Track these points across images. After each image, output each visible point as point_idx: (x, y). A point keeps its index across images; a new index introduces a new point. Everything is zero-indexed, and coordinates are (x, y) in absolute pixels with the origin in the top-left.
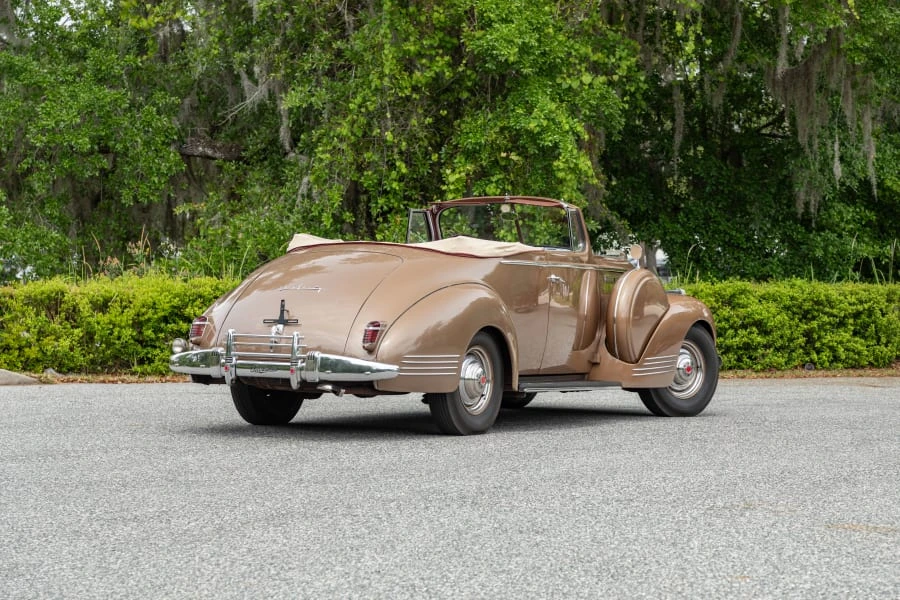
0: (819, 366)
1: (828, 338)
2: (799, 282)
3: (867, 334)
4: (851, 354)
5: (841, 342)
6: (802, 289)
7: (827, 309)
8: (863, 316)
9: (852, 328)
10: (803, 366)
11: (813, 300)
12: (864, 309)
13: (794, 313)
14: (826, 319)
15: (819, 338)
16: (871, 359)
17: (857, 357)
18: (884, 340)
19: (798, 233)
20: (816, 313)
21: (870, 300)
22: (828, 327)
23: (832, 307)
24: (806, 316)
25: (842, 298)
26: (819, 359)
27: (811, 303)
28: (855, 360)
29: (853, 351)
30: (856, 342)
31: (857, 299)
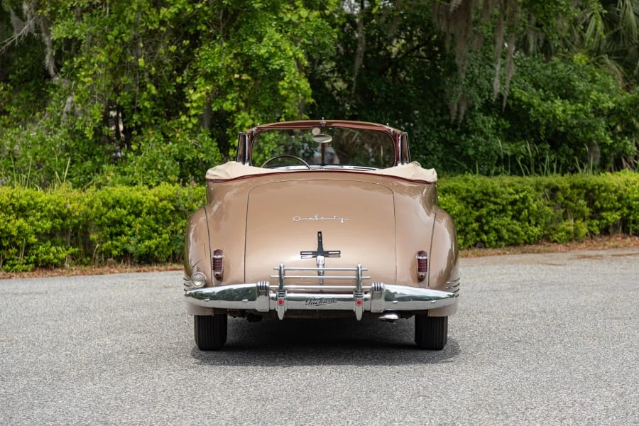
0: (487, 245)
1: (494, 222)
2: (470, 177)
3: (521, 217)
4: (511, 234)
5: (503, 225)
6: (474, 183)
7: (493, 199)
8: (519, 203)
9: (511, 213)
10: (475, 245)
11: (482, 192)
12: (520, 198)
13: (468, 203)
14: (492, 206)
15: (487, 223)
16: (526, 238)
17: (515, 236)
18: (533, 222)
19: (450, 135)
20: (484, 203)
21: (524, 191)
22: (494, 213)
23: (496, 197)
24: (477, 205)
25: (503, 189)
26: (488, 239)
27: (481, 194)
28: (514, 239)
29: (512, 231)
30: (515, 224)
31: (514, 190)
